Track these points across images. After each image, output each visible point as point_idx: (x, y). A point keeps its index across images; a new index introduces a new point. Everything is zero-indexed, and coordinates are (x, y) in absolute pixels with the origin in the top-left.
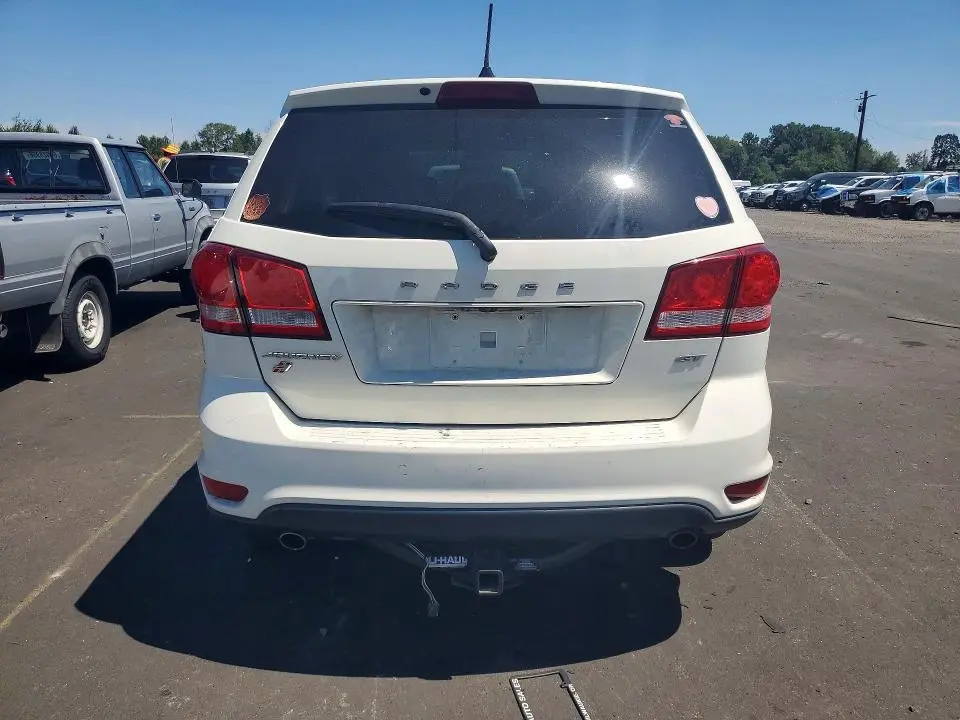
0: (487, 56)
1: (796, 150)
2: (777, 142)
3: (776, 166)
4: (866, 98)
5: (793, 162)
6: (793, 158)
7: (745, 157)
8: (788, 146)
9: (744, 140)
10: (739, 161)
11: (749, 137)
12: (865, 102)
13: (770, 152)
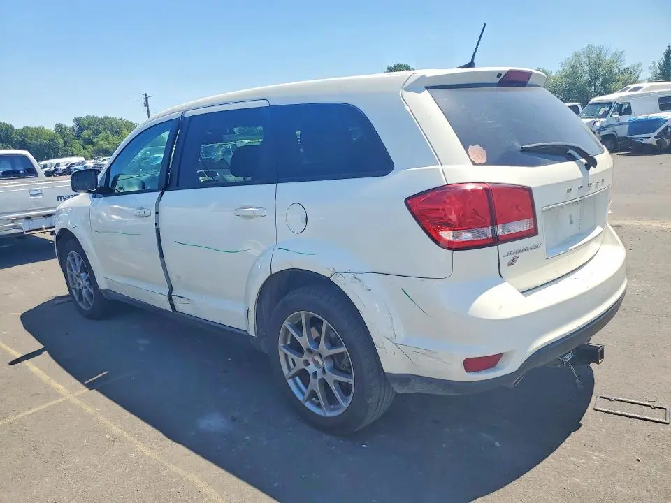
0: (474, 55)
1: (96, 134)
2: (81, 129)
3: (86, 146)
4: (147, 98)
5: (97, 142)
6: (96, 140)
7: (61, 141)
8: (90, 132)
9: (56, 129)
10: (57, 144)
11: (59, 126)
12: (147, 101)
13: (78, 136)
